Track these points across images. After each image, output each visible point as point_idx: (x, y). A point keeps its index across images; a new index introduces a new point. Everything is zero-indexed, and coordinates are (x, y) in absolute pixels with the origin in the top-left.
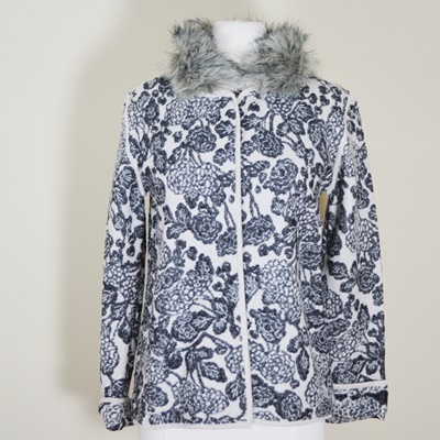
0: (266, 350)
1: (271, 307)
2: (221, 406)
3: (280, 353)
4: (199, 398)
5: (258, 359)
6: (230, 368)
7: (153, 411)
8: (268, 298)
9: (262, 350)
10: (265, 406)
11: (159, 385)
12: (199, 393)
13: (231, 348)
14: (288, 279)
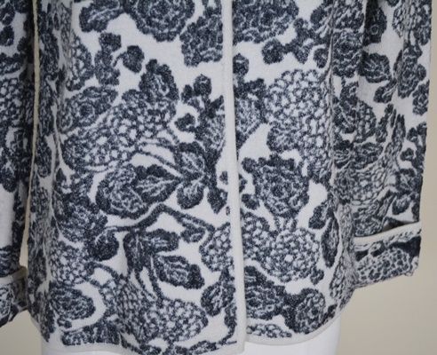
0: (273, 228)
1: (285, 156)
2: (194, 327)
3: (298, 232)
4: (153, 315)
5: (258, 242)
6: (209, 264)
7: (68, 325)
8: (280, 140)
9: (266, 227)
10: (268, 316)
11: (77, 287)
12: (154, 308)
13: (211, 229)
14: (317, 105)
